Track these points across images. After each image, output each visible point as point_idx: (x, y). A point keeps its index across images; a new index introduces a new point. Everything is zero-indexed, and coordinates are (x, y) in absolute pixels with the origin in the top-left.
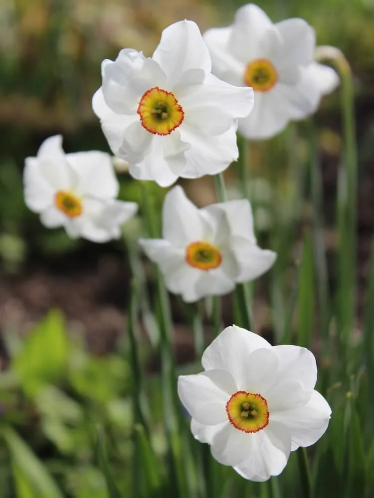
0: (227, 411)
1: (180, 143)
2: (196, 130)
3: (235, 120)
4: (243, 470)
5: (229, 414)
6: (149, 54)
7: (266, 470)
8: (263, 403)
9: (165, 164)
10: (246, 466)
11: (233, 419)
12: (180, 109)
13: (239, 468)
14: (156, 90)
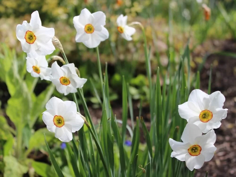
0: (53, 121)
1: (38, 46)
2: (42, 42)
3: (50, 38)
4: (61, 139)
5: (54, 123)
6: (29, 22)
7: (68, 139)
8: (62, 118)
9: (36, 52)
10: (62, 138)
11: (55, 124)
12: (35, 36)
13: (60, 138)
14: (28, 31)
